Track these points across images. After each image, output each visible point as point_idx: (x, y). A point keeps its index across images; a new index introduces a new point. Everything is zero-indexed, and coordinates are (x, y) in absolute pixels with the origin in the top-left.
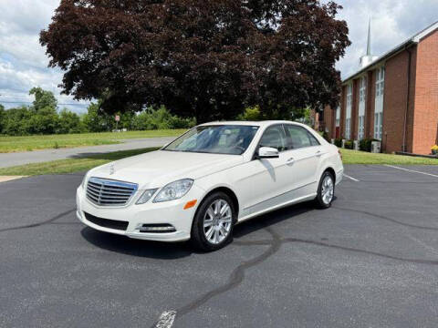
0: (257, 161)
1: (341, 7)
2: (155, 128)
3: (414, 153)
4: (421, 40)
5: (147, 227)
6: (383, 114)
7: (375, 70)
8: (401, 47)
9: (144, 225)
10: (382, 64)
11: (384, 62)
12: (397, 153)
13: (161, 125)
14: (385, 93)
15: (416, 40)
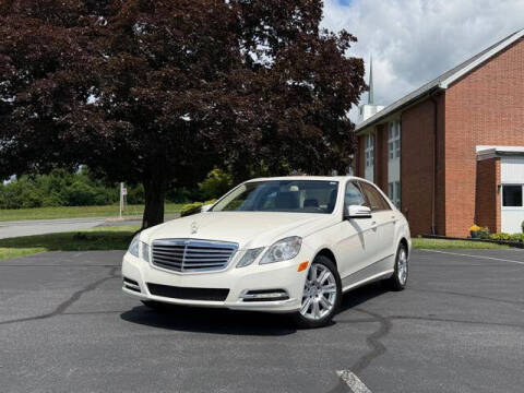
0: (347, 222)
1: (355, 40)
2: (37, 204)
3: (448, 235)
4: (450, 86)
5: (253, 294)
6: (401, 184)
7: (387, 123)
8: (425, 94)
9: (250, 292)
10: (397, 116)
11: (399, 112)
12: (424, 237)
13: (47, 200)
14: (401, 155)
15: (444, 85)
